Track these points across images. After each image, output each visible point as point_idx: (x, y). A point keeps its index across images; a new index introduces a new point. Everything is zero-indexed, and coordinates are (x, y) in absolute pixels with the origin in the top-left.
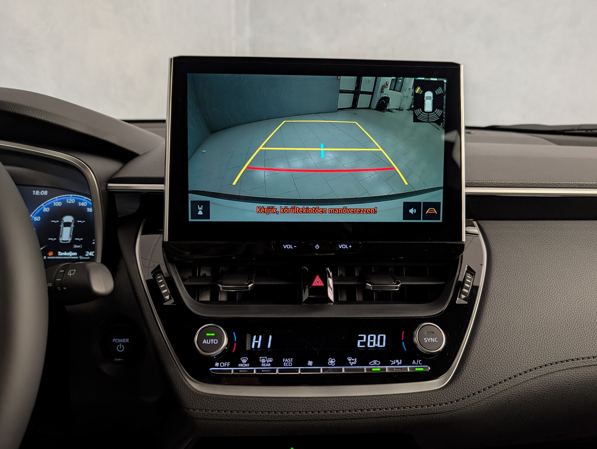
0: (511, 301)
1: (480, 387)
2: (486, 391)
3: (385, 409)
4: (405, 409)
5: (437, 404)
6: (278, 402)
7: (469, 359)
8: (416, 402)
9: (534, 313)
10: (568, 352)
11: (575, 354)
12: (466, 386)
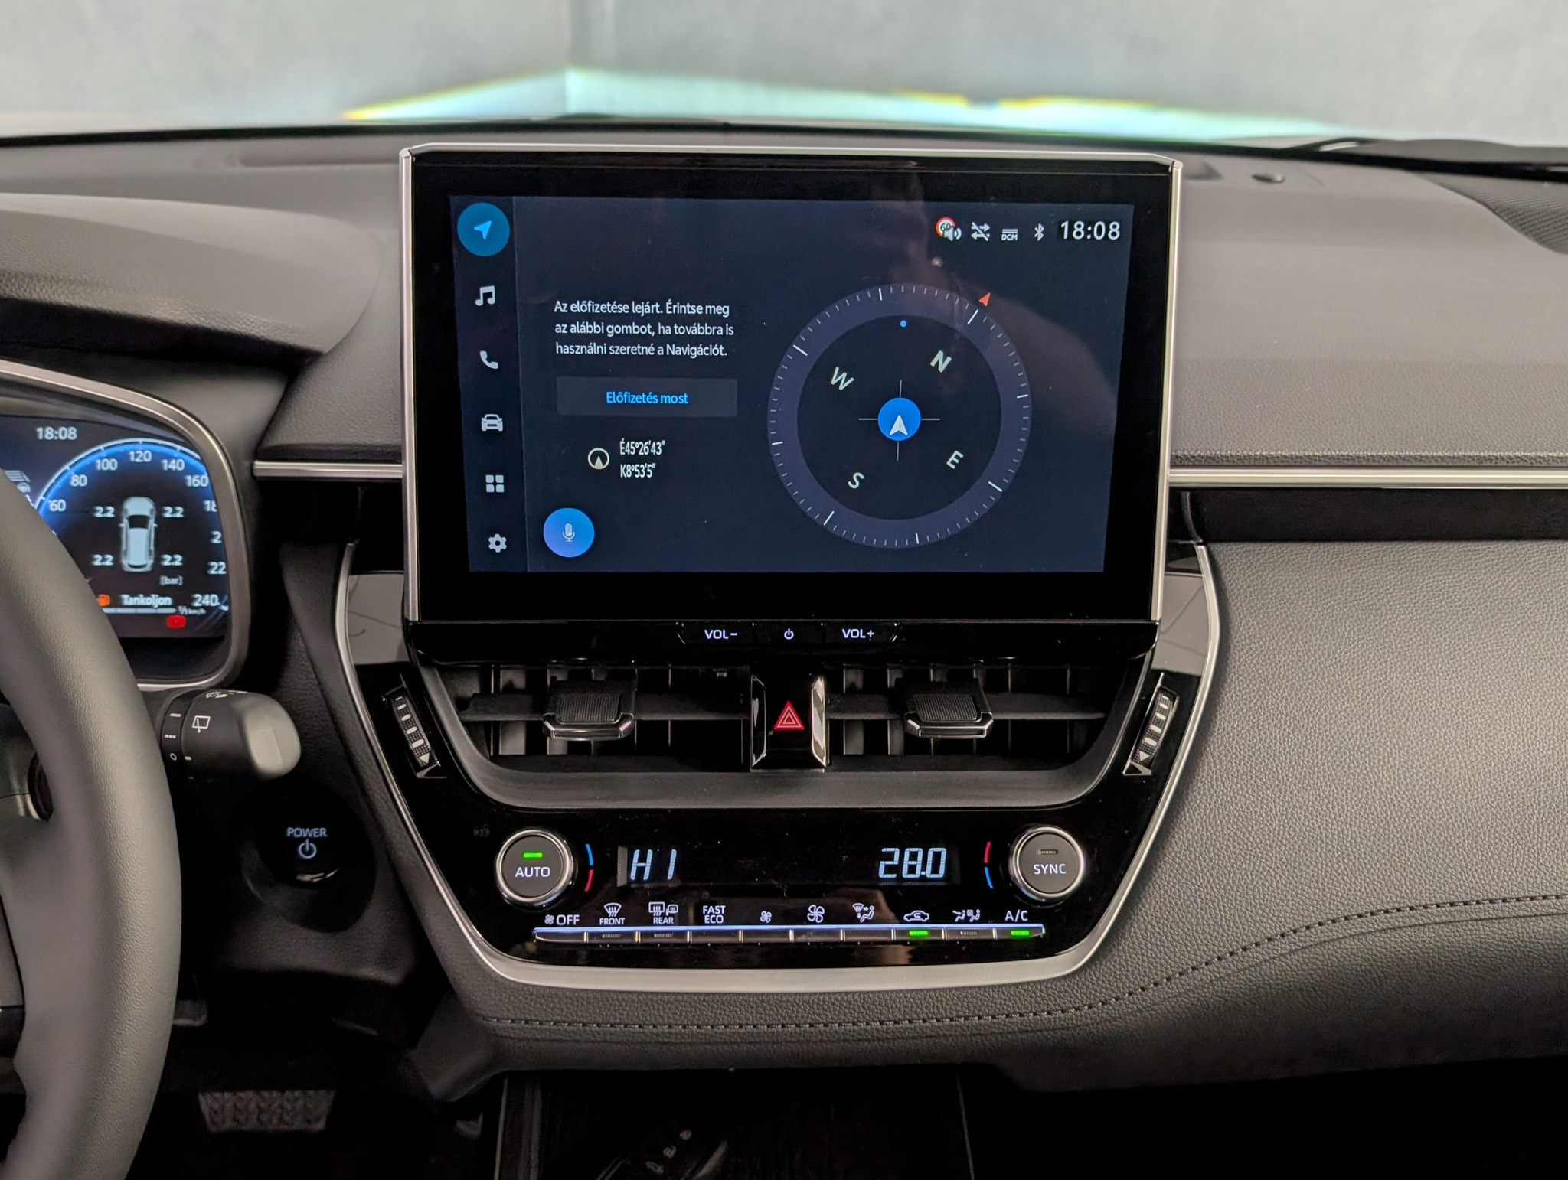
0: (1260, 768)
1: (1159, 973)
2: (1173, 981)
3: (935, 1021)
4: (982, 1021)
5: (1057, 1010)
6: (690, 1003)
7: (1141, 910)
8: (1008, 1006)
9: (1311, 797)
10: (1378, 893)
11: (1394, 899)
12: (1128, 971)
